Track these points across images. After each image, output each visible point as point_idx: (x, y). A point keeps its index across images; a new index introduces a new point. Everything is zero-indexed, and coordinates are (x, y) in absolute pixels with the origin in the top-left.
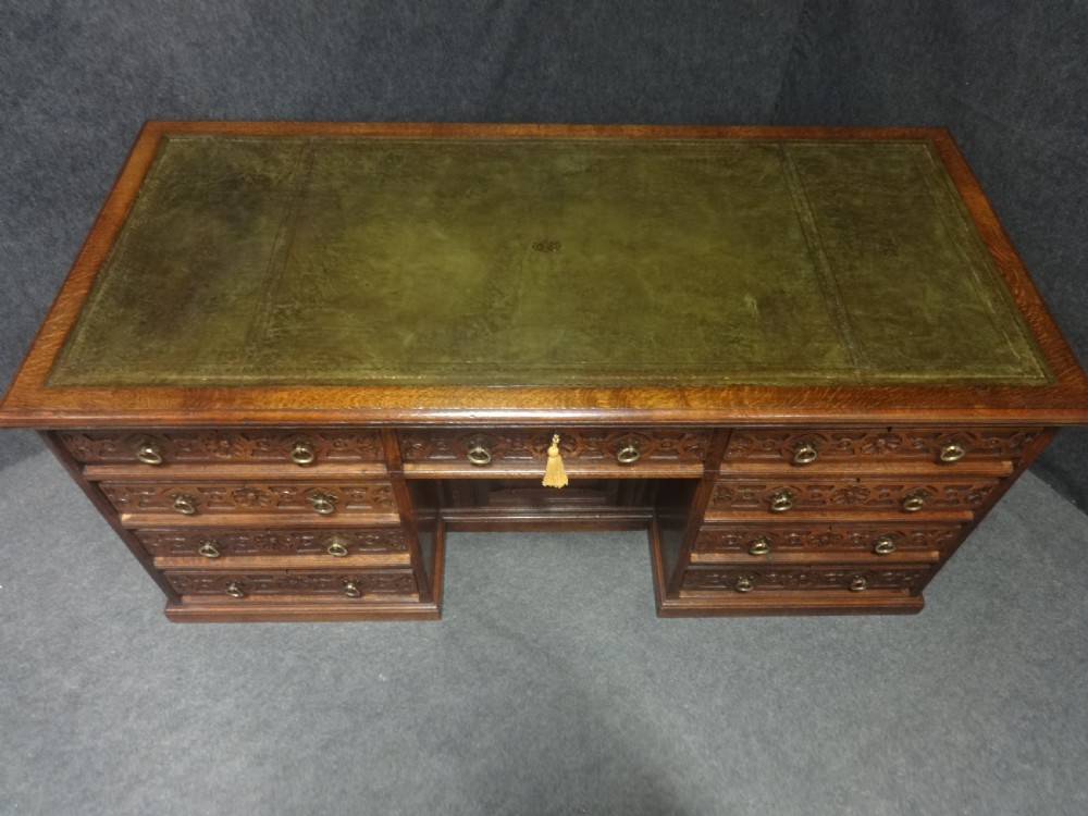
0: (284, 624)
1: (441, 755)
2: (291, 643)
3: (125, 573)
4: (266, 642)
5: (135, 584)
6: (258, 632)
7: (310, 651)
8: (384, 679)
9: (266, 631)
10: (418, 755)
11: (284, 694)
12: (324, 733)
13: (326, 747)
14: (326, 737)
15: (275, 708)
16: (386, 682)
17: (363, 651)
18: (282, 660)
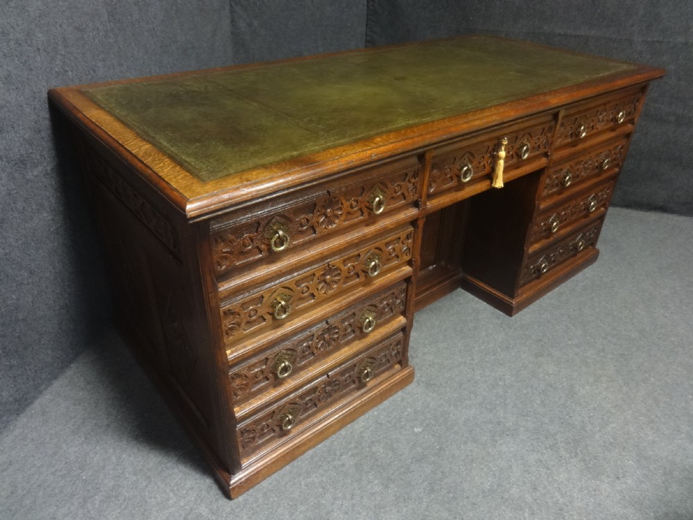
0: (320, 446)
1: (499, 442)
2: (338, 453)
3: (151, 498)
4: (320, 463)
5: (168, 499)
6: (306, 462)
7: (356, 447)
8: (419, 430)
9: (312, 458)
10: (488, 452)
11: (369, 482)
12: (422, 483)
13: (432, 490)
14: (425, 484)
15: (373, 494)
16: (423, 430)
17: (389, 425)
18: (343, 465)
